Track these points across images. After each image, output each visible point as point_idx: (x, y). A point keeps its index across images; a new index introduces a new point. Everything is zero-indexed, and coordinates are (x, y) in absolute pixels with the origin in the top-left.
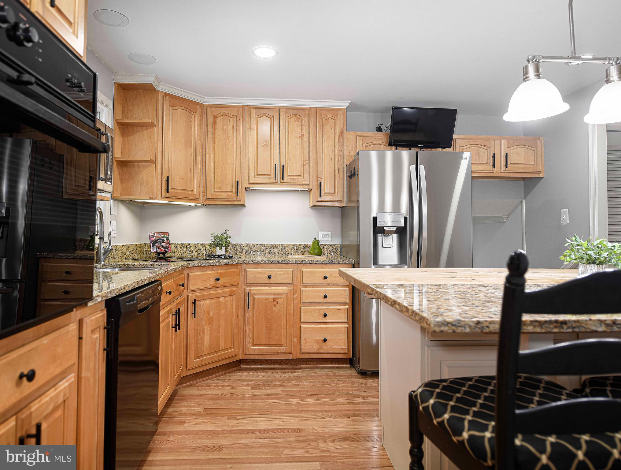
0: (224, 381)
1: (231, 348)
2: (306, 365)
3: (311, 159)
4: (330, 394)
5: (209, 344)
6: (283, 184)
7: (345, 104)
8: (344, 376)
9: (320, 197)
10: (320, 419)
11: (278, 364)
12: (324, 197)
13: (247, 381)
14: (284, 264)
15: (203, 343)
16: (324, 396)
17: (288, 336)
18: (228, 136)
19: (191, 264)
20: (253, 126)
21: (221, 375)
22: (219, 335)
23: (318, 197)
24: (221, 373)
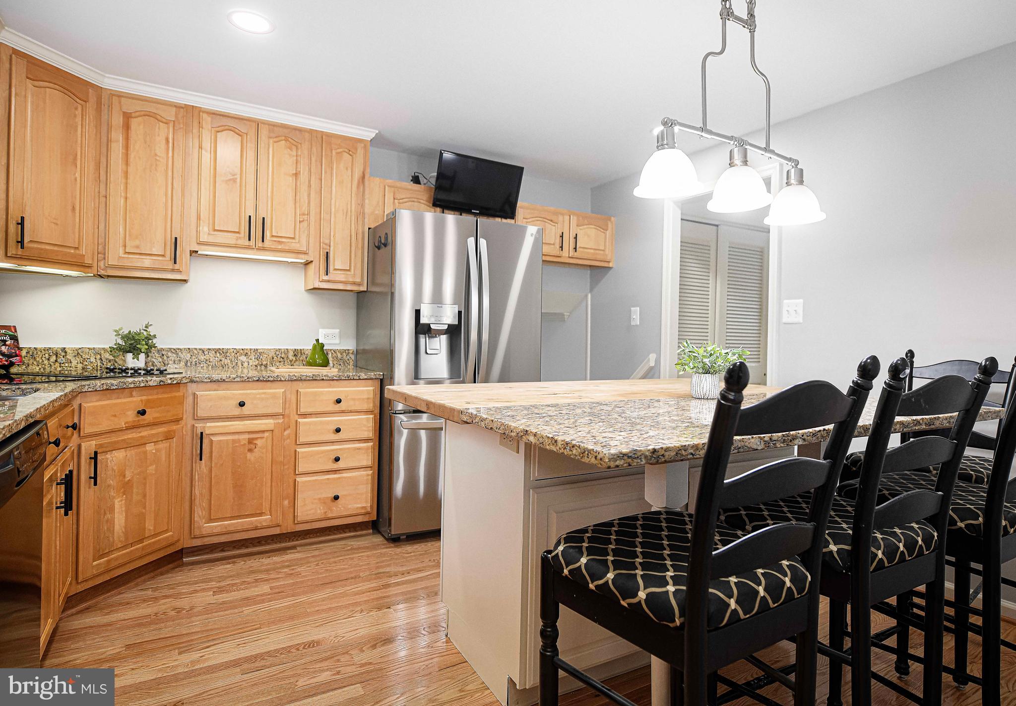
0: (155, 589)
1: (166, 531)
2: (302, 540)
3: (313, 213)
4: (352, 578)
5: (124, 530)
6: (263, 249)
7: (368, 134)
8: (367, 548)
9: (327, 274)
10: (346, 618)
11: (254, 546)
12: (333, 275)
13: (202, 582)
14: (269, 381)
15: (111, 530)
16: (343, 583)
17: (274, 498)
18: (156, 155)
19: (87, 387)
20: (207, 144)
21: (145, 581)
22: (144, 511)
23: (323, 275)
24: (147, 577)
